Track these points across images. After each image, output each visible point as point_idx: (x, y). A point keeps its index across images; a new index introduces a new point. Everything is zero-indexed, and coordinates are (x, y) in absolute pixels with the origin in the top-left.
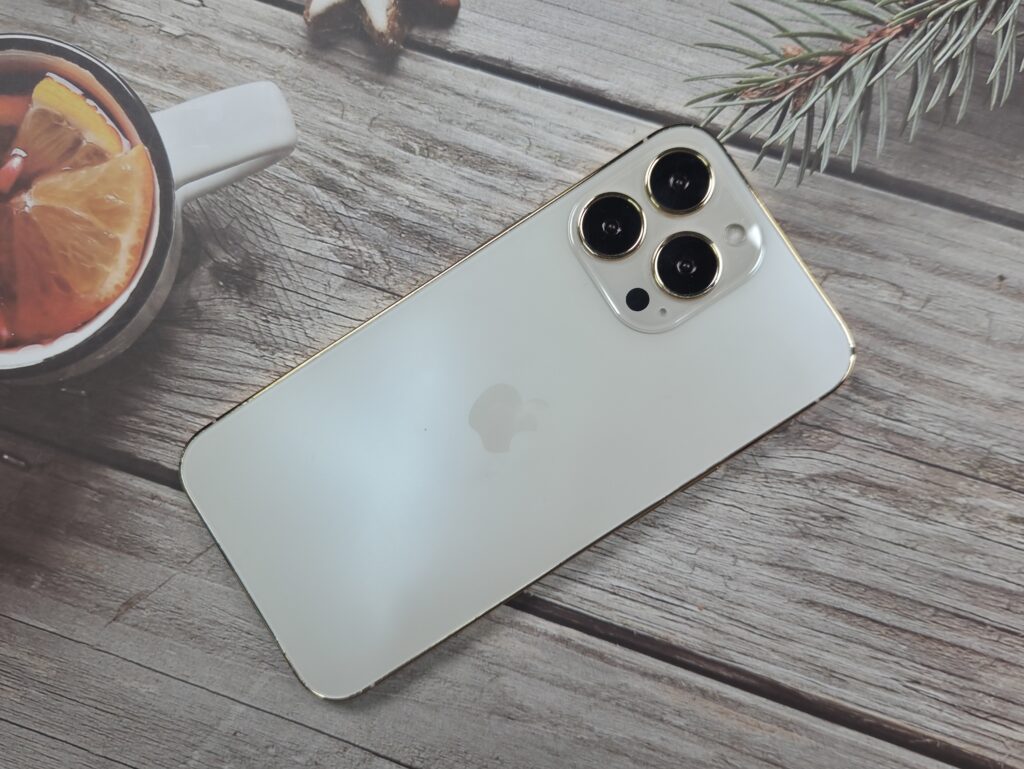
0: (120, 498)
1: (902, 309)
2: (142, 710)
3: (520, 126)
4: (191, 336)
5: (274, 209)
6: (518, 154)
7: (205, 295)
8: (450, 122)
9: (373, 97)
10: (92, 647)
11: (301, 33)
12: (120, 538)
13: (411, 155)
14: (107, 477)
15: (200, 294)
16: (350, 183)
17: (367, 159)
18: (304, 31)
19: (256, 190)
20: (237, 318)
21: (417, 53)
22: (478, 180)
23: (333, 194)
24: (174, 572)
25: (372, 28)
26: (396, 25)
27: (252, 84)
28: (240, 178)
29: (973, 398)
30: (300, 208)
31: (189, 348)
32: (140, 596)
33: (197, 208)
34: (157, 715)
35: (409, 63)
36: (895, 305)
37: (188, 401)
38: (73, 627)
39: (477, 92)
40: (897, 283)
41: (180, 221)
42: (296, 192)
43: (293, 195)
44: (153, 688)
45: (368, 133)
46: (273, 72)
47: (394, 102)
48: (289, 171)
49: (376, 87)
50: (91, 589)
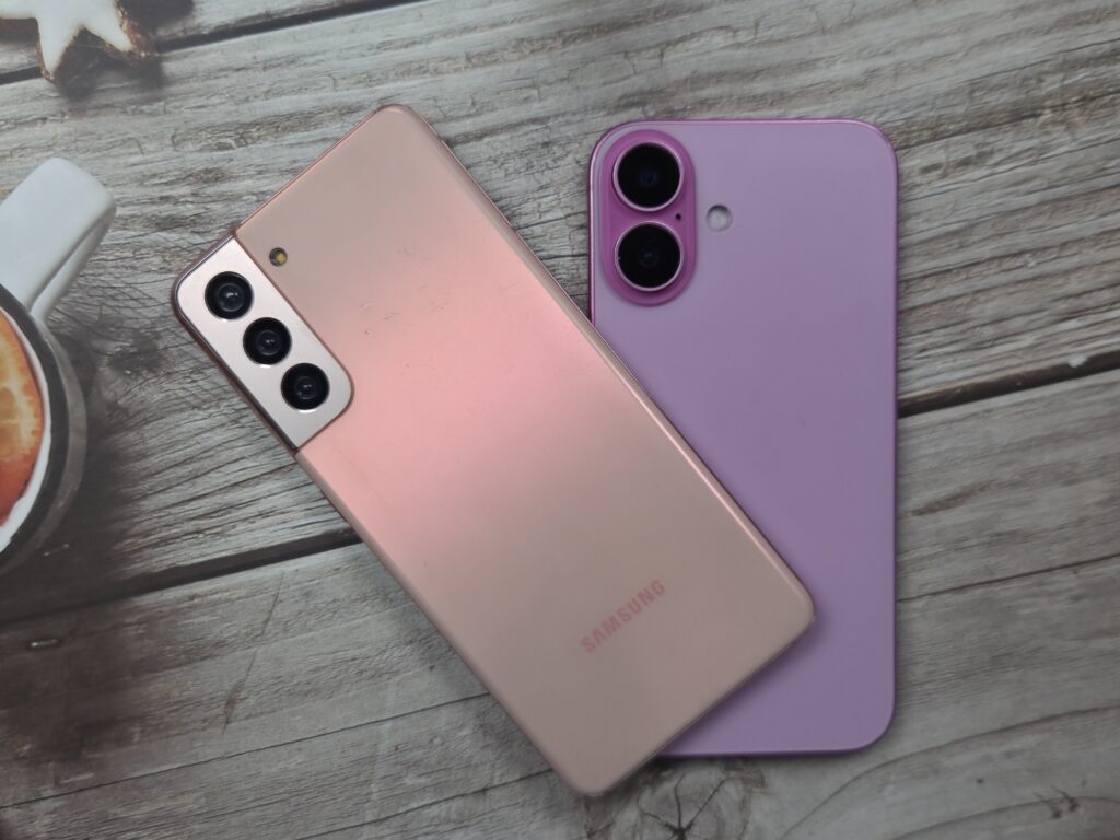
0: (162, 617)
1: (739, 45)
2: (303, 782)
3: (315, 68)
4: (132, 436)
5: (133, 275)
6: (328, 96)
7: (120, 391)
8: (247, 100)
9: (159, 117)
10: (222, 758)
11: (53, 95)
12: (185, 652)
13: (230, 152)
14: (137, 607)
15: (115, 394)
16: (189, 210)
17: (192, 179)
18: (53, 91)
19: (104, 267)
20: (163, 395)
21: (175, 52)
22: (306, 140)
23: (180, 229)
24: (253, 650)
25: (117, 52)
26: (139, 36)
27: (38, 170)
28: (82, 265)
29: (839, 89)
30: (157, 260)
31: (137, 448)
32: (237, 689)
33: (60, 317)
34: (319, 777)
35: (174, 65)
36: (733, 45)
37: (167, 495)
38: (193, 752)
39: (255, 58)
40: (724, 24)
41: (53, 338)
42: (145, 247)
43: (143, 252)
44: (300, 758)
45: (176, 153)
46: (49, 147)
47: (183, 110)
48: (123, 232)
49: (156, 106)
50: (189, 710)
